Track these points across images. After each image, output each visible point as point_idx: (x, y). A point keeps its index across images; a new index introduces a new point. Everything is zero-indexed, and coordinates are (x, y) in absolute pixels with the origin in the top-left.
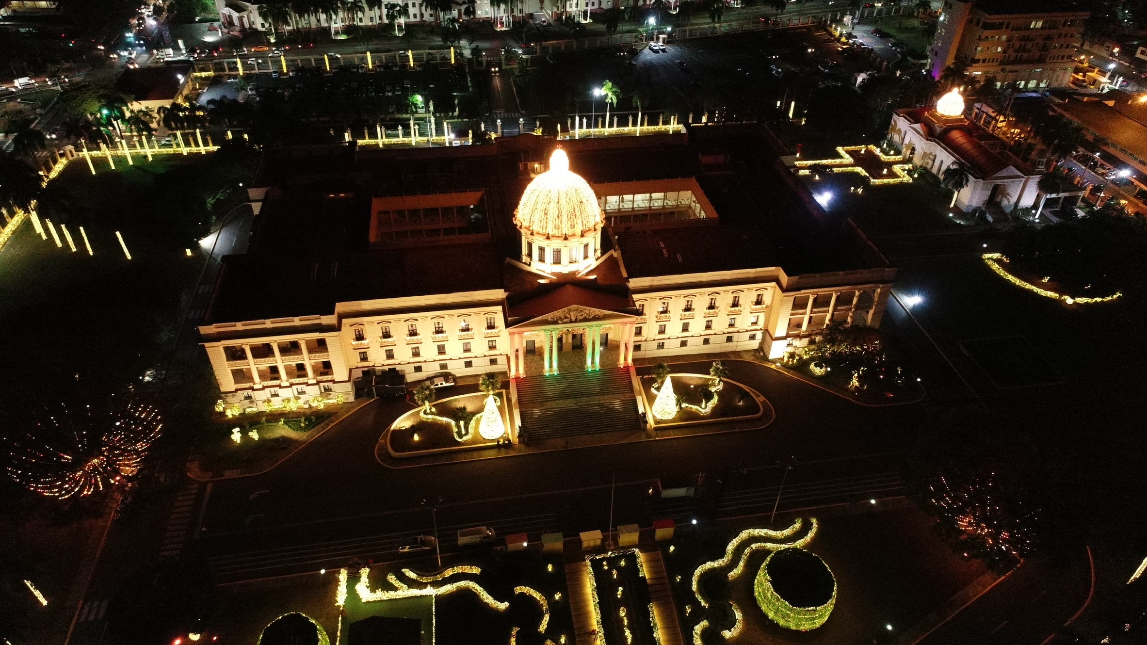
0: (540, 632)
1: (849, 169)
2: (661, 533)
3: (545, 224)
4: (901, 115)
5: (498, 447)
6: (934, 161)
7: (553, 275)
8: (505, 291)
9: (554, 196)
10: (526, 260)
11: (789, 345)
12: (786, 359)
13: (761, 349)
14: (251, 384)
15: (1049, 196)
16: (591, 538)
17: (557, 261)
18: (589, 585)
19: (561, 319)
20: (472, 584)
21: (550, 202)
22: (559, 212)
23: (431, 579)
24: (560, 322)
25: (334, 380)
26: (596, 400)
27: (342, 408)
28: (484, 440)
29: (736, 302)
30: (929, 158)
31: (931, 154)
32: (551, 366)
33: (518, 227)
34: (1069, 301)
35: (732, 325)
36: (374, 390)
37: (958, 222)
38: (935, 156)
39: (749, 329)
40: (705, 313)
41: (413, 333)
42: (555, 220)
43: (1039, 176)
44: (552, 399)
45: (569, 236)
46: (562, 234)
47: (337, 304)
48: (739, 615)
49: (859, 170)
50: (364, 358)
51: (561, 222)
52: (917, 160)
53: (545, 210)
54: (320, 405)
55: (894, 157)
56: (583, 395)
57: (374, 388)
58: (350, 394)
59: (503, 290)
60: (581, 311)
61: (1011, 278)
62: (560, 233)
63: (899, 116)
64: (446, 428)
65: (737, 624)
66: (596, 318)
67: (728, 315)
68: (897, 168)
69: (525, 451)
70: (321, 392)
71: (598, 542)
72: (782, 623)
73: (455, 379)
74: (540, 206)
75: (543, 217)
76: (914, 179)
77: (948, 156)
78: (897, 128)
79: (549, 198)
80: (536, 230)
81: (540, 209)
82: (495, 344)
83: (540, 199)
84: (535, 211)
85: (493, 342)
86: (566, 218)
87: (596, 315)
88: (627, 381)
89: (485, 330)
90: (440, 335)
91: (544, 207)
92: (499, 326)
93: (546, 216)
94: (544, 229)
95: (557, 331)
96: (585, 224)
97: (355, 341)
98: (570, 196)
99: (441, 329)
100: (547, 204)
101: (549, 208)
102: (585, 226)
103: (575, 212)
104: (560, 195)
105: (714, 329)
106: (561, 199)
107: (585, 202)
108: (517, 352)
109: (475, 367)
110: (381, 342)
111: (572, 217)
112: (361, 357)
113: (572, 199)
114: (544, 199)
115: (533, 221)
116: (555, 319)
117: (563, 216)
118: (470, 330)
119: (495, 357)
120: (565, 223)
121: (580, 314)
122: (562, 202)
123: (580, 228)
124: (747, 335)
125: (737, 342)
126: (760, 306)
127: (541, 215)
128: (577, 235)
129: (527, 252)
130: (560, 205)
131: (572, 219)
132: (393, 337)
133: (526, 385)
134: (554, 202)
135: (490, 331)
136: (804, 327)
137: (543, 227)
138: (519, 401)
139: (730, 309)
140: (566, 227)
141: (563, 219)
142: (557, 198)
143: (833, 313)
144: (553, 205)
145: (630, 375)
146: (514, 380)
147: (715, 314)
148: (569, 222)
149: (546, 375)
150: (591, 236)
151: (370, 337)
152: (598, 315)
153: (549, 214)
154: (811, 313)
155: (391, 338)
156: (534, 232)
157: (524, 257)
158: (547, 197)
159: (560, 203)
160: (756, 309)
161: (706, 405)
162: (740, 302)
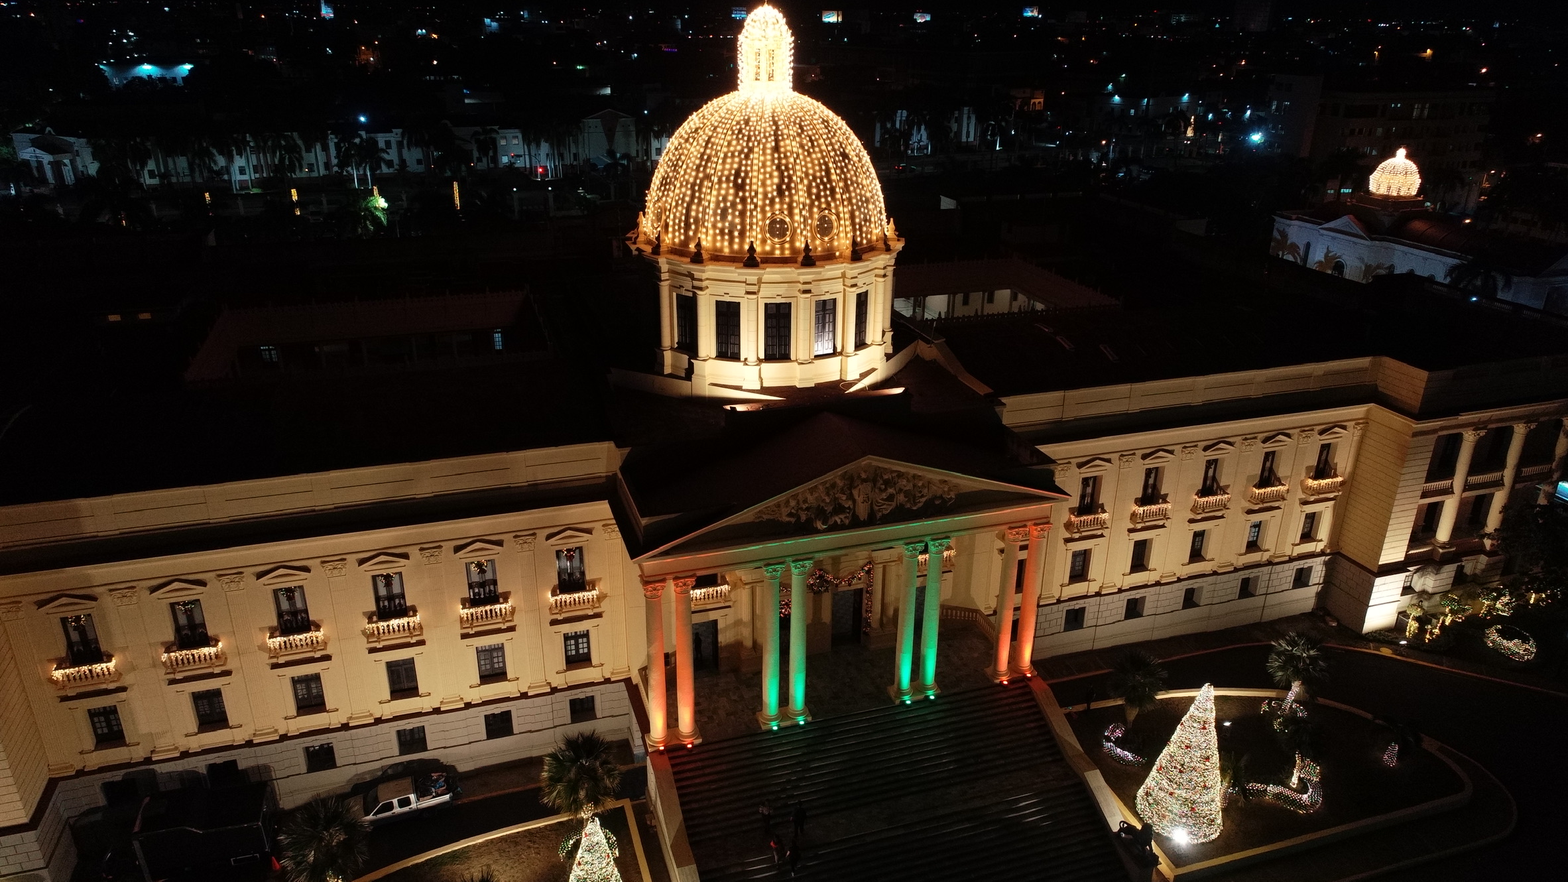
3: (738, 220)
4: (1294, 217)
7: (768, 393)
8: (619, 448)
11: (1411, 588)
12: (1413, 627)
13: (1326, 610)
17: (778, 351)
19: (821, 513)
24: (820, 525)
26: (955, 799)
29: (1269, 470)
31: (1380, 267)
33: (647, 254)
35: (1253, 546)
39: (1294, 554)
40: (1194, 509)
41: (294, 622)
42: (772, 204)
45: (816, 256)
46: (794, 250)
50: (108, 732)
51: (791, 209)
53: (737, 175)
56: (902, 788)
57: (136, 842)
59: (608, 444)
62: (787, 245)
63: (1291, 219)
66: (935, 508)
67: (1249, 511)
75: (731, 199)
77: (1425, 259)
79: (746, 138)
80: (708, 245)
81: (718, 176)
82: (585, 645)
83: (715, 147)
84: (701, 186)
85: (580, 641)
86: (806, 195)
87: (935, 498)
88: (1032, 725)
89: (554, 594)
90: (394, 623)
91: (732, 165)
92: (600, 579)
93: (741, 194)
94: (737, 240)
95: (808, 563)
96: (861, 227)
97: (64, 669)
98: (810, 133)
99: (400, 603)
100: (743, 156)
101: (749, 168)
102: (861, 230)
103: (830, 181)
104: (780, 128)
105: (1212, 560)
106: (783, 139)
107: (855, 159)
108: (669, 659)
109: (520, 733)
110: (172, 665)
111: (822, 194)
112: (99, 731)
113: (816, 140)
114: (729, 144)
115: (697, 220)
116: (803, 518)
117: (795, 188)
118: (501, 600)
119: (588, 692)
120: (804, 213)
121: (884, 496)
122: (789, 148)
123: (849, 235)
124: (1290, 571)
125: (1266, 594)
126: (1329, 481)
127: (723, 192)
128: (841, 256)
129: (676, 340)
130: (782, 156)
131: (823, 200)
132: (217, 641)
133: (707, 771)
134: (764, 149)
135: (569, 596)
136: (1443, 533)
137: (731, 233)
138: (689, 836)
139: (1257, 491)
140: (805, 226)
141: (796, 198)
142: (770, 135)
143: (1513, 487)
144: (762, 158)
145: (1036, 706)
146: (666, 757)
147: (1222, 510)
148: (815, 210)
149: (771, 731)
150: (877, 271)
151: (124, 649)
152: (941, 497)
153: (751, 187)
154: (1464, 490)
155: (207, 645)
156: (703, 252)
157: (668, 356)
158: (740, 136)
159: (782, 150)
160: (1319, 491)
161: (1300, 779)
162: (1281, 471)
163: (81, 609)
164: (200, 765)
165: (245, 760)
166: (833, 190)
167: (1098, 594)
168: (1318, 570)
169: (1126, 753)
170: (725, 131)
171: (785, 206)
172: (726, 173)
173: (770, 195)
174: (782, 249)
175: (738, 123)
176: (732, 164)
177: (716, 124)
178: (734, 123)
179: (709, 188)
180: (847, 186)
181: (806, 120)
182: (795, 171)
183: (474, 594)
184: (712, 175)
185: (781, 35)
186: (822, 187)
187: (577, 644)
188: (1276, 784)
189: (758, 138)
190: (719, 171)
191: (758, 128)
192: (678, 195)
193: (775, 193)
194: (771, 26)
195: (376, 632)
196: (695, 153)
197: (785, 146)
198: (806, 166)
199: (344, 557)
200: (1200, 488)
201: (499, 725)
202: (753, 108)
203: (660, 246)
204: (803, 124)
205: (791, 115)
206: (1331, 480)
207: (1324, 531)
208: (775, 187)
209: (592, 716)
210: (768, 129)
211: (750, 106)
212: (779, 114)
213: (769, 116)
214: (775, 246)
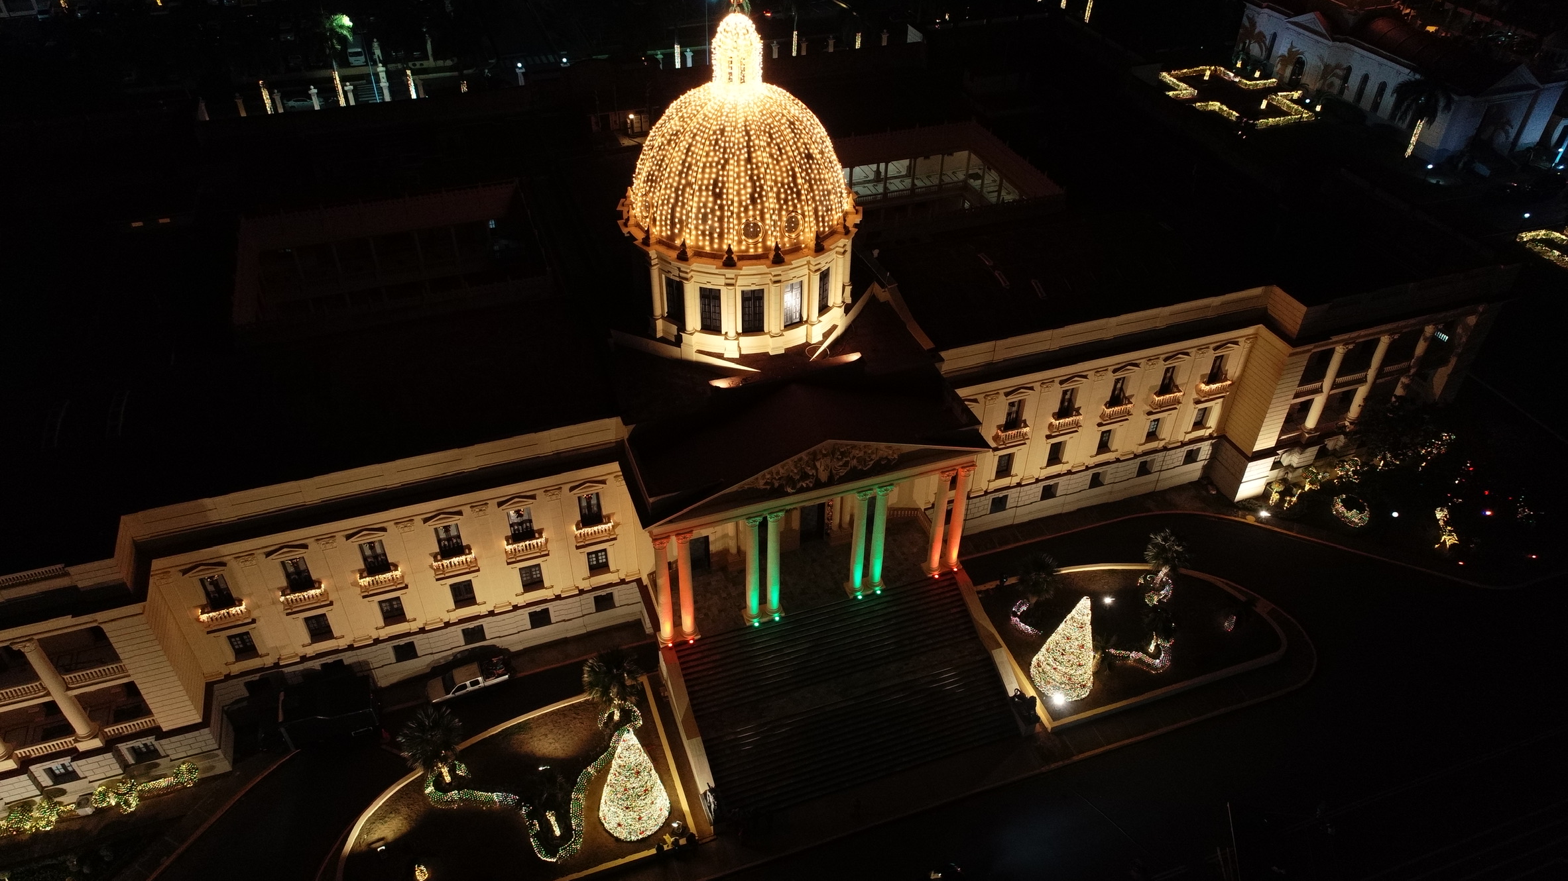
1: (1200, 106)
3: (717, 225)
6: (1345, 79)
7: (749, 365)
8: (626, 423)
9: (736, 140)
10: (663, 331)
11: (1278, 465)
12: (1275, 497)
13: (1208, 482)
17: (753, 324)
19: (790, 481)
21: (727, 161)
22: (754, 187)
24: (789, 490)
25: (159, 728)
26: (893, 674)
27: (196, 799)
28: (621, 845)
29: (1168, 381)
30: (1333, 76)
31: (1338, 66)
33: (638, 243)
35: (1152, 436)
36: (285, 734)
38: (1349, 69)
39: (1186, 440)
40: (1102, 416)
41: (377, 565)
42: (746, 210)
44: (781, 690)
45: (786, 252)
46: (765, 248)
47: (125, 520)
49: (1215, 106)
50: (245, 649)
51: (762, 214)
52: (1312, 80)
53: (715, 185)
54: (129, 799)
55: (1264, 81)
56: (856, 664)
57: (282, 730)
58: (217, 755)
59: (616, 420)
60: (843, 454)
62: (760, 246)
64: (506, 825)
66: (881, 467)
67: (1149, 413)
68: (1282, 99)
70: (125, 767)
73: (509, 661)
74: (699, 175)
75: (710, 205)
76: (1316, 113)
79: (722, 150)
80: (692, 244)
81: (698, 184)
82: (604, 557)
83: (695, 156)
84: (684, 191)
85: (600, 554)
86: (775, 201)
87: (881, 459)
88: (955, 610)
89: (578, 529)
90: (455, 560)
91: (710, 175)
92: (614, 514)
93: (719, 202)
94: (716, 241)
95: (781, 514)
96: (823, 217)
97: (208, 613)
98: (778, 140)
99: (457, 542)
100: (720, 167)
101: (725, 179)
102: (823, 221)
103: (796, 185)
104: (752, 138)
105: (1117, 451)
106: (755, 151)
107: (819, 156)
108: (673, 568)
109: (557, 622)
110: (288, 603)
111: (790, 197)
112: (237, 647)
113: (784, 147)
114: (707, 155)
115: (681, 221)
116: (776, 485)
117: (766, 196)
118: (537, 535)
119: (609, 590)
120: (774, 217)
121: (841, 463)
122: (760, 159)
123: (813, 229)
124: (1181, 453)
125: (1160, 471)
126: (1219, 385)
127: (703, 199)
128: (806, 247)
129: (666, 310)
130: (754, 166)
131: (790, 203)
132: (320, 583)
133: (706, 660)
134: (738, 161)
135: (590, 529)
136: (1311, 422)
137: (711, 235)
138: (694, 712)
139: (1157, 399)
140: (775, 228)
141: (767, 204)
142: (744, 147)
143: (1374, 383)
144: (736, 170)
145: (960, 594)
146: (674, 652)
147: (1125, 416)
148: (784, 213)
149: (752, 626)
150: (837, 249)
151: (250, 595)
152: (886, 458)
153: (727, 196)
154: (1332, 388)
155: (312, 587)
156: (688, 250)
157: (660, 324)
158: (717, 148)
159: (754, 161)
160: (1211, 393)
161: (1157, 646)
162: (1179, 380)
163: (216, 573)
164: (316, 664)
165: (348, 659)
166: (799, 194)
167: (1019, 485)
168: (1205, 449)
169: (1027, 627)
170: (703, 141)
171: (758, 212)
172: (706, 182)
173: (744, 204)
174: (756, 248)
175: (715, 133)
176: (710, 173)
177: (695, 131)
178: (711, 132)
179: (691, 194)
180: (811, 186)
181: (775, 126)
182: (766, 181)
183: (515, 530)
184: (693, 184)
185: (751, 44)
186: (789, 192)
187: (597, 557)
188: (1137, 651)
189: (733, 150)
190: (699, 179)
191: (732, 139)
192: (664, 195)
193: (749, 202)
194: (741, 37)
195: (441, 568)
196: (678, 159)
197: (756, 157)
198: (775, 174)
199: (412, 518)
200: (1108, 400)
201: (540, 619)
202: (727, 116)
203: (649, 239)
204: (772, 131)
205: (761, 123)
206: (1221, 384)
207: (1212, 422)
208: (748, 196)
209: (612, 606)
210: (742, 140)
211: (725, 114)
212: (751, 122)
213: (742, 126)
214: (749, 246)
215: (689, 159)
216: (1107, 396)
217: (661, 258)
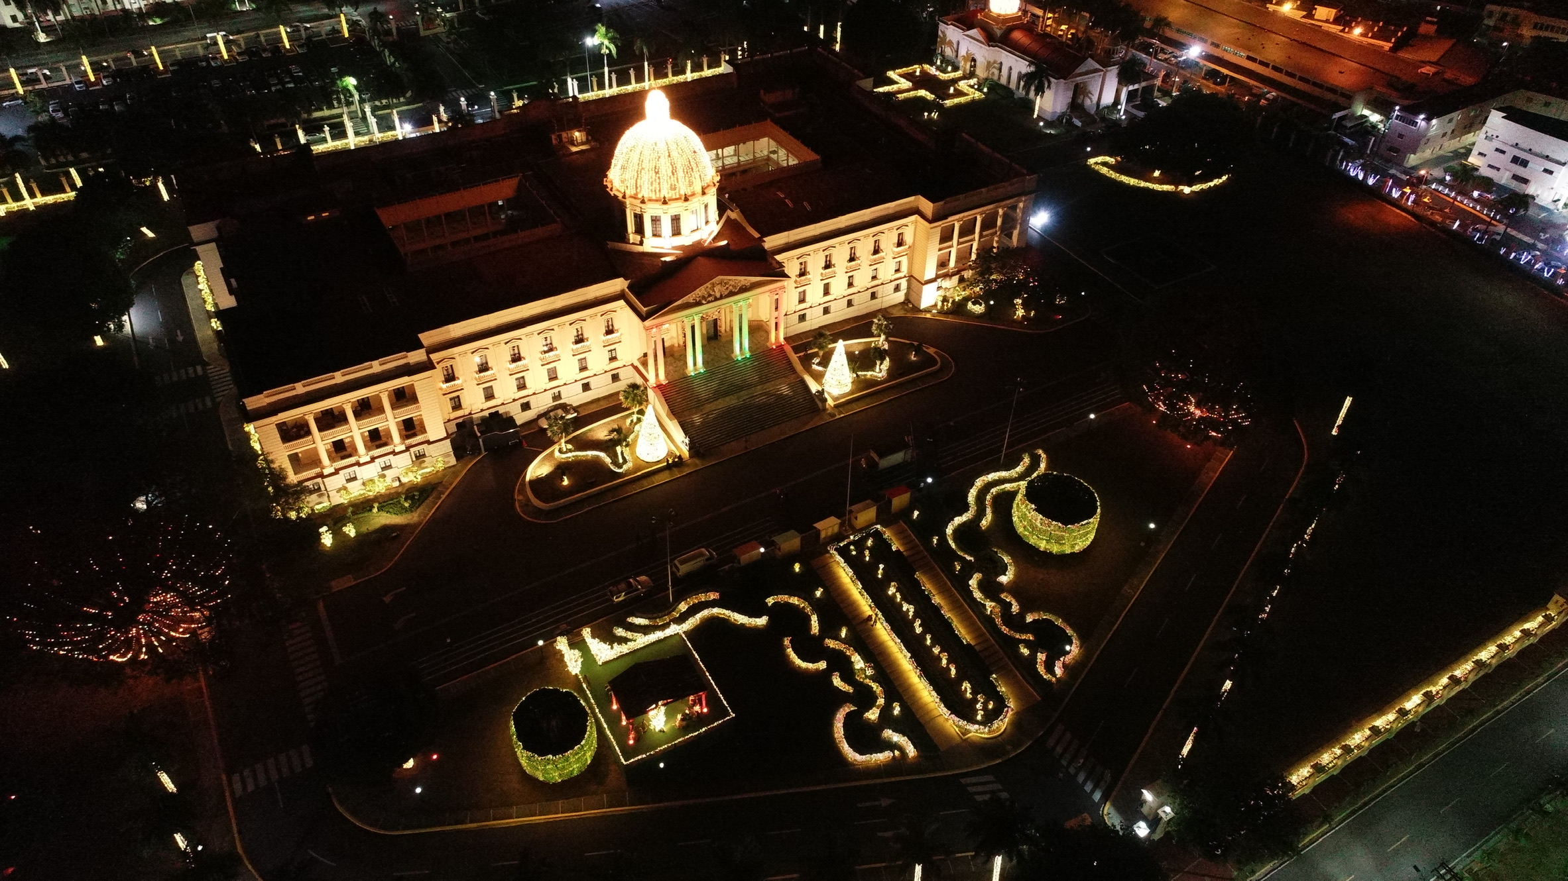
0: (814, 635)
1: (912, 94)
2: (899, 501)
3: (658, 186)
4: (949, 23)
5: (669, 467)
6: (1000, 70)
7: (677, 250)
8: (626, 280)
9: (662, 147)
10: (633, 239)
11: (939, 288)
12: (940, 304)
13: (907, 300)
14: (318, 470)
15: (1131, 88)
16: (828, 526)
17: (676, 232)
18: (844, 574)
19: (704, 297)
20: (716, 611)
21: (659, 157)
22: (673, 167)
23: (667, 618)
24: (704, 302)
25: (429, 440)
26: (759, 390)
27: (444, 476)
28: (649, 464)
29: (877, 248)
30: (994, 67)
31: (995, 62)
32: (695, 364)
33: (619, 198)
34: (1187, 190)
35: (874, 278)
36: (481, 443)
37: (1049, 132)
38: (1001, 63)
39: (893, 279)
40: (847, 268)
41: (516, 358)
42: (670, 177)
43: (1117, 67)
44: (708, 401)
45: (689, 196)
46: (680, 195)
47: (420, 336)
48: (1007, 559)
49: (922, 93)
50: (457, 405)
51: (677, 179)
52: (981, 72)
53: (655, 168)
54: (414, 477)
55: (953, 74)
56: (740, 388)
57: (479, 440)
58: (450, 456)
59: (621, 279)
60: (725, 283)
61: (1125, 179)
62: (677, 194)
63: (948, 25)
64: (596, 464)
65: (1009, 567)
66: (744, 289)
67: (871, 265)
68: (963, 85)
69: (699, 464)
70: (413, 461)
71: (836, 529)
72: (1055, 549)
73: (575, 409)
74: (648, 165)
75: (654, 177)
76: (984, 93)
77: (1017, 61)
78: (947, 40)
79: (656, 152)
80: (646, 196)
81: (647, 168)
82: (616, 353)
84: (641, 172)
85: (614, 351)
86: (682, 173)
87: (743, 286)
88: (785, 362)
89: (604, 336)
90: (550, 354)
91: (652, 165)
92: (620, 328)
93: (657, 176)
94: (658, 193)
95: (702, 314)
96: (703, 179)
97: (446, 384)
99: (551, 345)
100: (657, 160)
101: (659, 165)
102: (704, 181)
103: (690, 166)
104: (669, 146)
105: (857, 286)
106: (671, 151)
109: (594, 389)
110: (478, 379)
111: (688, 171)
112: (453, 405)
115: (640, 186)
117: (678, 171)
118: (586, 341)
119: (618, 371)
120: (682, 181)
121: (725, 288)
122: (674, 155)
123: (699, 184)
124: (891, 286)
125: (882, 297)
127: (650, 175)
128: (697, 193)
129: (634, 229)
130: (672, 158)
131: (689, 174)
132: (492, 368)
133: (672, 390)
134: (664, 157)
135: (609, 337)
137: (655, 191)
138: (672, 412)
139: (873, 257)
140: (683, 185)
141: (679, 175)
142: (666, 150)
143: (979, 240)
144: (664, 161)
145: (786, 355)
146: (657, 389)
147: (859, 266)
148: (686, 178)
149: (693, 376)
150: (711, 193)
151: (463, 375)
152: (745, 285)
153: (661, 173)
154: (958, 245)
155: (489, 370)
156: (644, 198)
157: (632, 236)
158: (654, 151)
159: (671, 156)
160: (900, 253)
161: (880, 369)
162: (882, 247)
163: (452, 363)
164: (486, 413)
165: (501, 410)
166: (692, 169)
167: (811, 307)
168: (904, 284)
169: (819, 368)
170: (647, 148)
171: (675, 179)
172: (651, 167)
173: (669, 175)
174: (676, 195)
176: (652, 163)
177: (643, 145)
180: (697, 165)
182: (677, 165)
183: (577, 340)
185: (664, 103)
186: (688, 169)
187: (613, 353)
188: (871, 371)
189: (661, 152)
193: (671, 174)
194: (658, 101)
195: (543, 358)
197: (672, 154)
198: (681, 161)
199: (533, 333)
200: (848, 259)
203: (624, 196)
206: (904, 248)
207: (904, 268)
208: (670, 172)
209: (620, 379)
210: (665, 147)
213: (664, 141)
214: (672, 194)
215: (642, 158)
216: (848, 257)
217: (632, 204)
